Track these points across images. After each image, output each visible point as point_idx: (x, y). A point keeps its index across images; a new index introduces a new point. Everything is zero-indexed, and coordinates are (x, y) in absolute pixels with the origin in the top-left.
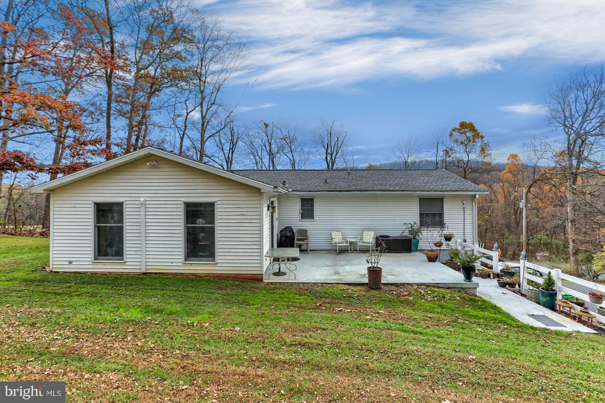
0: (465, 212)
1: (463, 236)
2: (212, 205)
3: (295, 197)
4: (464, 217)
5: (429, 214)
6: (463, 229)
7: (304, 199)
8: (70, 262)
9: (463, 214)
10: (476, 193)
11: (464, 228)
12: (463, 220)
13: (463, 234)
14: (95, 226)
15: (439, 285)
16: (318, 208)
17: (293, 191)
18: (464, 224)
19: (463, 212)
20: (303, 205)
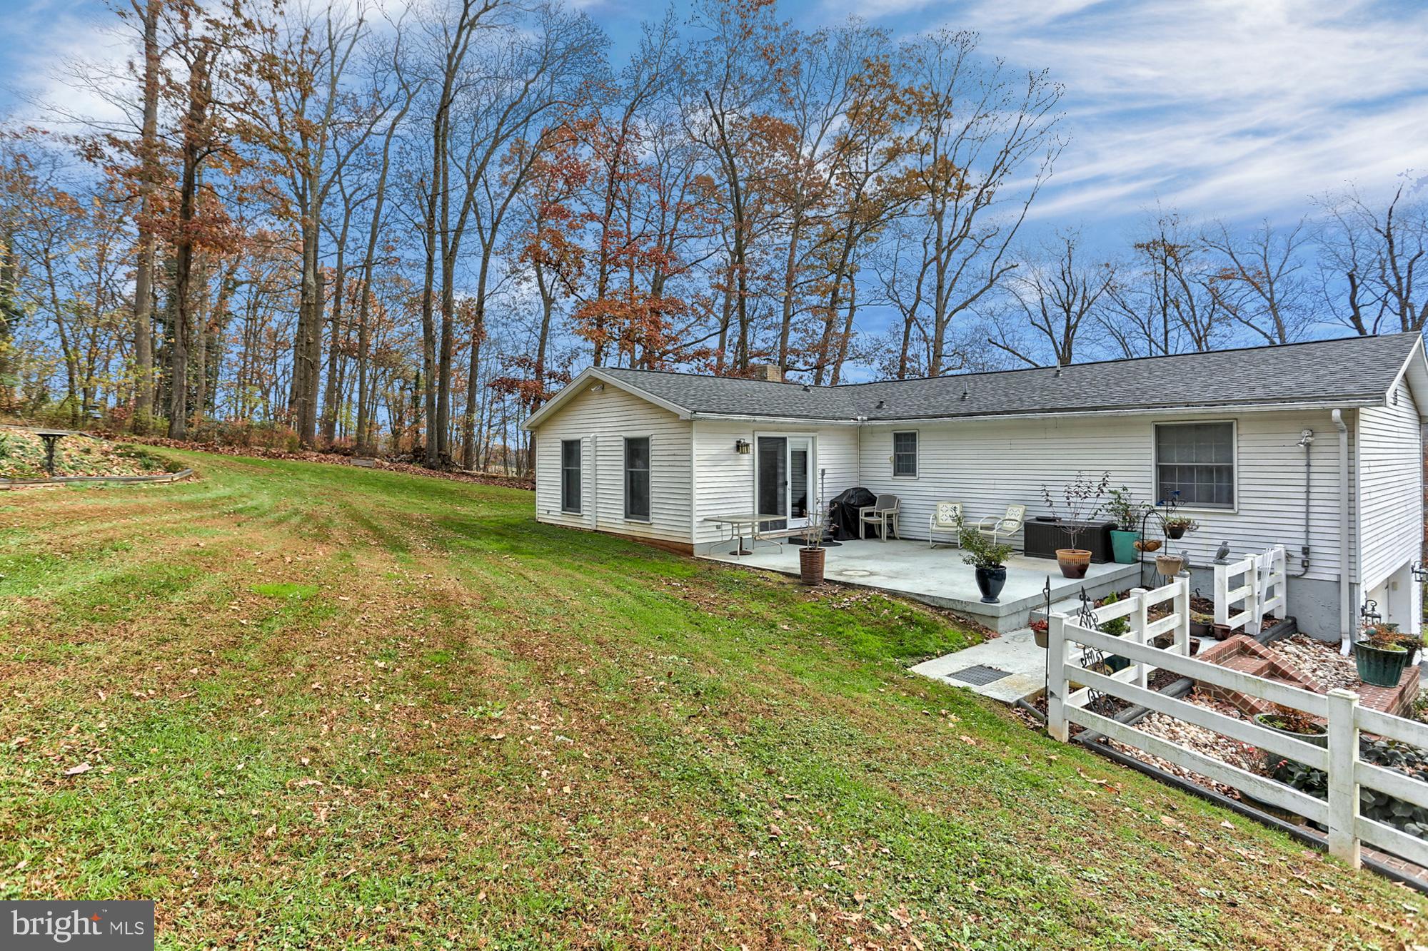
0: (1312, 463)
1: (1304, 535)
2: (646, 440)
3: (883, 430)
4: (1308, 479)
5: (1191, 468)
6: (1303, 516)
7: (901, 434)
8: (548, 511)
9: (1304, 469)
10: (1329, 404)
11: (1308, 512)
12: (1304, 489)
13: (1304, 529)
14: (563, 470)
15: (922, 600)
16: (925, 454)
17: (869, 419)
18: (1308, 499)
19: (1304, 463)
20: (897, 448)
